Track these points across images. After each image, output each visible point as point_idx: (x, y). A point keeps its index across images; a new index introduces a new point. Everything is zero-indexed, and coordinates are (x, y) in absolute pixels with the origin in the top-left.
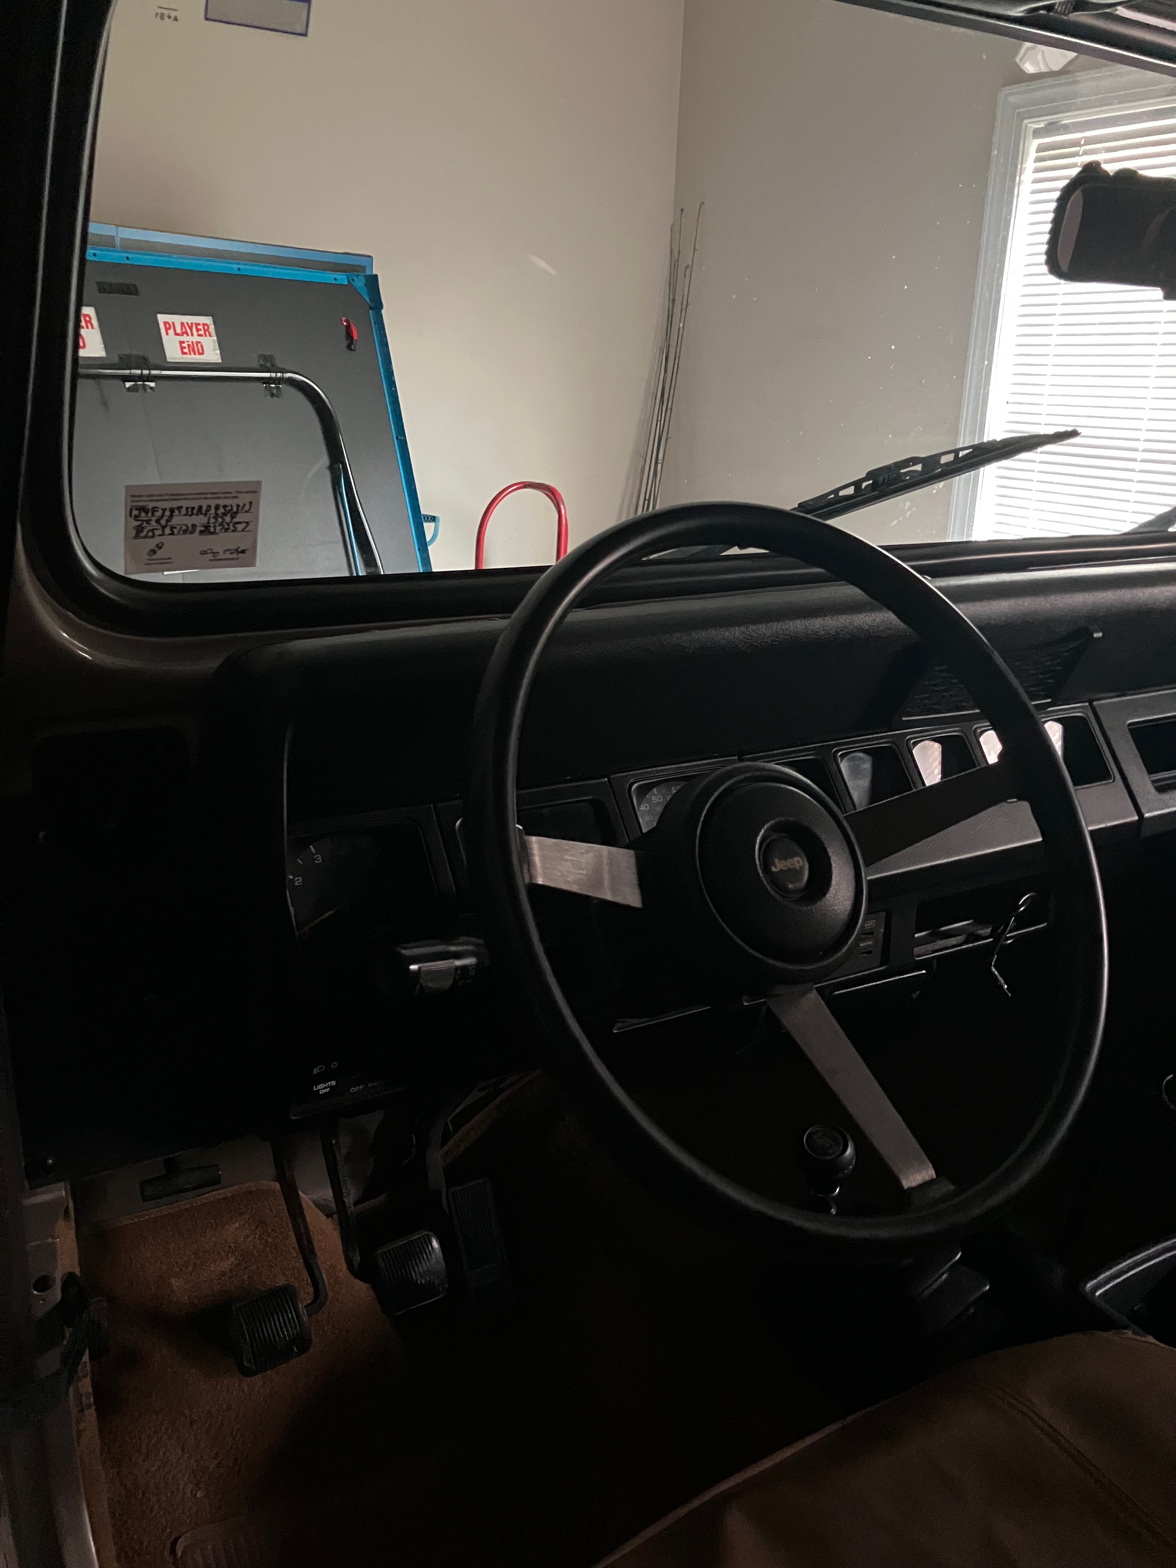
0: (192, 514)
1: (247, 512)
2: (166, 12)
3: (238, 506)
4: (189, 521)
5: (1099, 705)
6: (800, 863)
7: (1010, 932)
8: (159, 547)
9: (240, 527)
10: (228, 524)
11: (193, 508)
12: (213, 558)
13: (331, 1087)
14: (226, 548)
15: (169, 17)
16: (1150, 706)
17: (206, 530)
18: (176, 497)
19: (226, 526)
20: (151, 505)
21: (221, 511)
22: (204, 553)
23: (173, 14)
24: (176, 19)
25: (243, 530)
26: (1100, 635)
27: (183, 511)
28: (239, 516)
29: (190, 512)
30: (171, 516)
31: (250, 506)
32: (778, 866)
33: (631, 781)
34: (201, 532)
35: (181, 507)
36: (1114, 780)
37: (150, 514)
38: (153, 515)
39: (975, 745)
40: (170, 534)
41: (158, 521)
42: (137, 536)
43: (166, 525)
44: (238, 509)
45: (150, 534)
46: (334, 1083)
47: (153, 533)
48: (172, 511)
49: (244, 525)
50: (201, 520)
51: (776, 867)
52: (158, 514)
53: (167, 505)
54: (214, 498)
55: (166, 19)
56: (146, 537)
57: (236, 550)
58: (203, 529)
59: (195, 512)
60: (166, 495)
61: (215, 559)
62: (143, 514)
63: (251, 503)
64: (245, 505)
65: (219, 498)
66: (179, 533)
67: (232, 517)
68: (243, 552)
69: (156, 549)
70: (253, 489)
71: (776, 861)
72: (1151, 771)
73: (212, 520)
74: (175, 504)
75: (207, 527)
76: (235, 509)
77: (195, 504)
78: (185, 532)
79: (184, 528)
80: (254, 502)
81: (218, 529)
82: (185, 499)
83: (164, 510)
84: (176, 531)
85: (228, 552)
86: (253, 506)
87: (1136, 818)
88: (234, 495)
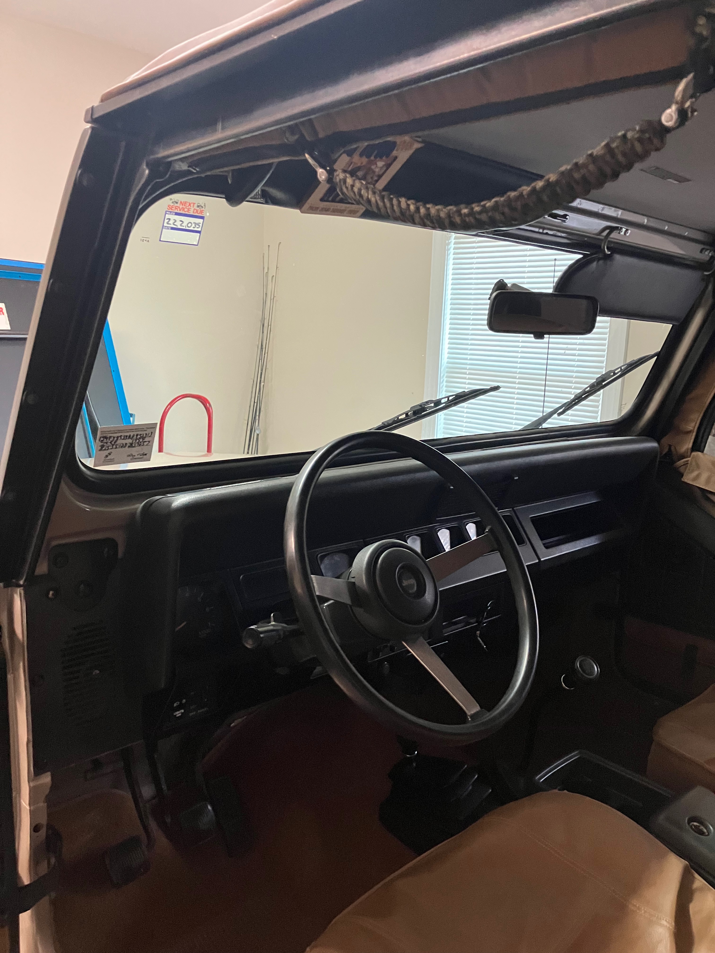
0: (126, 439)
1: (149, 437)
2: (145, 239)
3: (146, 434)
4: (124, 442)
5: (517, 509)
6: (413, 581)
7: (485, 619)
8: (110, 454)
9: (145, 443)
10: (141, 442)
11: (127, 436)
12: (132, 458)
13: (182, 713)
14: (138, 453)
15: (146, 241)
16: (538, 509)
17: (131, 446)
18: (120, 431)
19: (140, 443)
20: (109, 435)
21: (139, 437)
22: (129, 456)
23: (147, 239)
24: (148, 241)
25: (147, 445)
26: (517, 478)
27: (123, 438)
28: (146, 438)
29: (126, 437)
30: (117, 440)
31: (151, 434)
32: (405, 583)
33: (317, 553)
34: (129, 447)
35: (122, 436)
36: (526, 544)
37: (108, 440)
38: (109, 440)
39: (464, 529)
40: (115, 448)
41: (111, 443)
42: (101, 450)
43: (114, 444)
44: (146, 436)
45: (107, 448)
46: (183, 711)
47: (108, 448)
48: (118, 437)
49: (147, 443)
50: (129, 441)
51: (404, 584)
52: (111, 439)
53: (116, 435)
54: (136, 431)
55: (145, 241)
56: (105, 450)
57: (143, 454)
58: (130, 445)
59: (128, 437)
60: (116, 431)
61: (134, 459)
62: (105, 440)
63: (152, 433)
64: (149, 433)
65: (139, 431)
66: (119, 448)
67: (143, 439)
68: (146, 455)
69: (108, 455)
70: (153, 427)
71: (404, 581)
72: (542, 539)
73: (134, 441)
74: (119, 435)
75: (131, 444)
76: (145, 436)
77: (128, 434)
78: (122, 447)
79: (122, 445)
80: (153, 432)
81: (136, 445)
82: (124, 432)
83: (114, 438)
84: (118, 446)
85: (139, 455)
86: (153, 434)
87: (537, 561)
88: (145, 429)
